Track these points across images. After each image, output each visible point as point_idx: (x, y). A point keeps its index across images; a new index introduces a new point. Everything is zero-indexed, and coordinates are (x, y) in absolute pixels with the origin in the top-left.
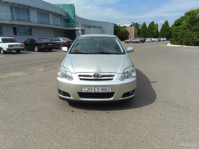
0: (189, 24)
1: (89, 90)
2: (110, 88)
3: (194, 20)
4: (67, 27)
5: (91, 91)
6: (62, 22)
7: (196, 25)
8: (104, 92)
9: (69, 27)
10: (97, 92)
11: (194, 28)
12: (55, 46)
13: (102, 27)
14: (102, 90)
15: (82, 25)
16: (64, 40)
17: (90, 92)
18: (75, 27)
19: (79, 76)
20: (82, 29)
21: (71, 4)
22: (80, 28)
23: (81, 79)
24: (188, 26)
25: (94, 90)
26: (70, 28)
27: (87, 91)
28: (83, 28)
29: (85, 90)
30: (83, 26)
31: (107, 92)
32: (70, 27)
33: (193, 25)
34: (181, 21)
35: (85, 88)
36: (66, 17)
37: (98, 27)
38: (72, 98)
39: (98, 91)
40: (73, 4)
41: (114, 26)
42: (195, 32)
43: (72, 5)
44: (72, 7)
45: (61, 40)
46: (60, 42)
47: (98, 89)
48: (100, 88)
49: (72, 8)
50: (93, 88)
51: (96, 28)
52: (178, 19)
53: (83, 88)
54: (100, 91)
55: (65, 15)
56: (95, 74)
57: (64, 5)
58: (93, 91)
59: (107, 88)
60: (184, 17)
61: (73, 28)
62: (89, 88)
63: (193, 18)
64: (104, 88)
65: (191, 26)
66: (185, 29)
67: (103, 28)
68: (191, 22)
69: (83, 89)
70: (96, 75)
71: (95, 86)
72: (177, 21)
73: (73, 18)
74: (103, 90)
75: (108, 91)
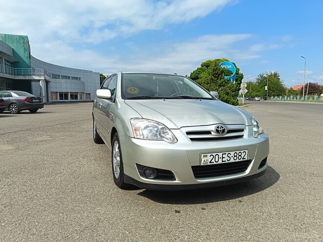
0: (213, 77)
1: (213, 161)
2: (247, 151)
3: (218, 73)
4: (15, 75)
5: (217, 160)
6: (4, 65)
7: (221, 79)
8: (238, 160)
9: (18, 75)
10: (227, 162)
11: (219, 82)
12: (4, 105)
13: (80, 78)
14: (235, 156)
15: (45, 73)
16: (19, 95)
17: (215, 163)
18: (31, 75)
19: (188, 133)
20: (45, 79)
21: (21, 36)
22: (43, 78)
23: (192, 139)
24: (212, 79)
25: (223, 158)
26: (21, 78)
27: (210, 162)
28: (48, 78)
29: (206, 160)
30: (47, 75)
31: (241, 160)
32: (21, 75)
33: (218, 79)
34: (199, 74)
35: (206, 156)
36: (11, 57)
37: (72, 77)
38: (177, 181)
39: (229, 159)
40: (27, 37)
41: (101, 78)
42: (222, 88)
43: (23, 38)
44: (24, 40)
45: (13, 94)
46: (11, 98)
47: (229, 155)
48: (232, 153)
49: (24, 43)
50: (220, 155)
51: (69, 79)
52: (194, 71)
53: (204, 156)
54: (232, 160)
55: (10, 53)
56: (218, 128)
57: (7, 37)
58: (220, 162)
59: (242, 152)
60: (201, 69)
61: (27, 78)
62: (214, 154)
63: (216, 69)
64: (238, 152)
65: (216, 79)
66: (208, 83)
67: (82, 79)
68: (215, 74)
69: (203, 159)
70: (220, 129)
71: (224, 151)
72: (193, 73)
73: (27, 61)
74: (235, 158)
75: (243, 159)
